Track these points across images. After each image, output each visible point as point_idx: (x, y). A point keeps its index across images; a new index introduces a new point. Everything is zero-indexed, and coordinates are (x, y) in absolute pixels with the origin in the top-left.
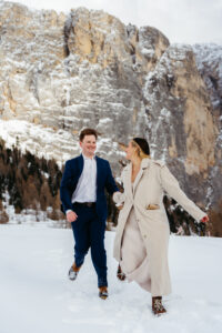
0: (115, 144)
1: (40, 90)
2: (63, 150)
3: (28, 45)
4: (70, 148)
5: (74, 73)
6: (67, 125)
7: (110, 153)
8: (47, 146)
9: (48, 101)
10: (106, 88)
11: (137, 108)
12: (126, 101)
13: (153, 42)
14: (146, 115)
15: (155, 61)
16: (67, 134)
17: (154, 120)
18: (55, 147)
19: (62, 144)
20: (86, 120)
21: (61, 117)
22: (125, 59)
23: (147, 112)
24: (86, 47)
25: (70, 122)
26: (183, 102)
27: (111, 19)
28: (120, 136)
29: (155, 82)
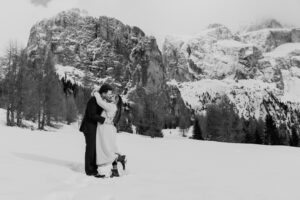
1: (81, 53)
3: (78, 32)
5: (98, 46)
10: (112, 54)
11: (126, 64)
12: (121, 60)
13: (137, 34)
15: (136, 42)
16: (92, 74)
17: (133, 69)
22: (123, 41)
24: (105, 34)
26: (147, 62)
27: (118, 22)
29: (136, 52)
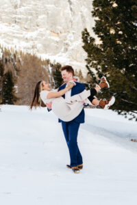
0: (48, 32)
2: (14, 37)
4: (18, 35)
6: (17, 20)
7: (44, 38)
8: (3, 35)
9: (6, 5)
14: (70, 12)
18: (8, 35)
19: (14, 33)
20: (30, 17)
21: (14, 16)
23: (71, 9)
25: (20, 19)
28: (52, 27)
